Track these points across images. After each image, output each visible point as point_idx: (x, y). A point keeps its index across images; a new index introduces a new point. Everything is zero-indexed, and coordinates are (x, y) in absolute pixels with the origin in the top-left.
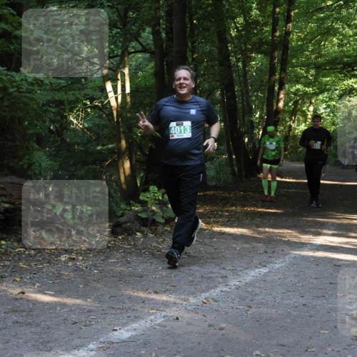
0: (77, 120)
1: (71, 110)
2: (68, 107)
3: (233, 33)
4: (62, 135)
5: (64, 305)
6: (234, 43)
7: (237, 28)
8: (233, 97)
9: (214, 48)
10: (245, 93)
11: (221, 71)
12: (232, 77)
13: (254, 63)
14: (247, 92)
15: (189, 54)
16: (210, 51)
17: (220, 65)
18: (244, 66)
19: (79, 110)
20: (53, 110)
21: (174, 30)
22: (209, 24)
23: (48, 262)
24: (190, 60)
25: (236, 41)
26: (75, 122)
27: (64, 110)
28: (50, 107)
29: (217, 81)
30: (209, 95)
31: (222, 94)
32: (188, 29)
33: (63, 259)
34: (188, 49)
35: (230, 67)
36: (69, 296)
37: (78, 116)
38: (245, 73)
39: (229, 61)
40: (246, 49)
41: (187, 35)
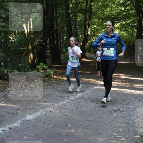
0: (12, 38)
1: (10, 34)
2: (9, 33)
3: (71, 6)
4: (7, 43)
5: (8, 107)
6: (71, 10)
7: (73, 4)
8: (71, 30)
9: (64, 11)
10: (76, 29)
11: (67, 20)
12: (71, 22)
13: (79, 17)
14: (76, 28)
15: (55, 14)
16: (62, 12)
17: (67, 18)
18: (75, 18)
19: (13, 34)
20: (3, 34)
21: (49, 4)
22: (62, 2)
23: (2, 91)
24: (55, 16)
25: (72, 9)
26: (12, 39)
27: (7, 34)
28: (2, 33)
29: (65, 24)
30: (62, 29)
31: (67, 29)
32: (54, 4)
33: (8, 90)
34: (54, 12)
35: (70, 19)
36: (10, 104)
37: (13, 36)
38: (76, 21)
39: (70, 16)
40: (76, 12)
41: (54, 6)
